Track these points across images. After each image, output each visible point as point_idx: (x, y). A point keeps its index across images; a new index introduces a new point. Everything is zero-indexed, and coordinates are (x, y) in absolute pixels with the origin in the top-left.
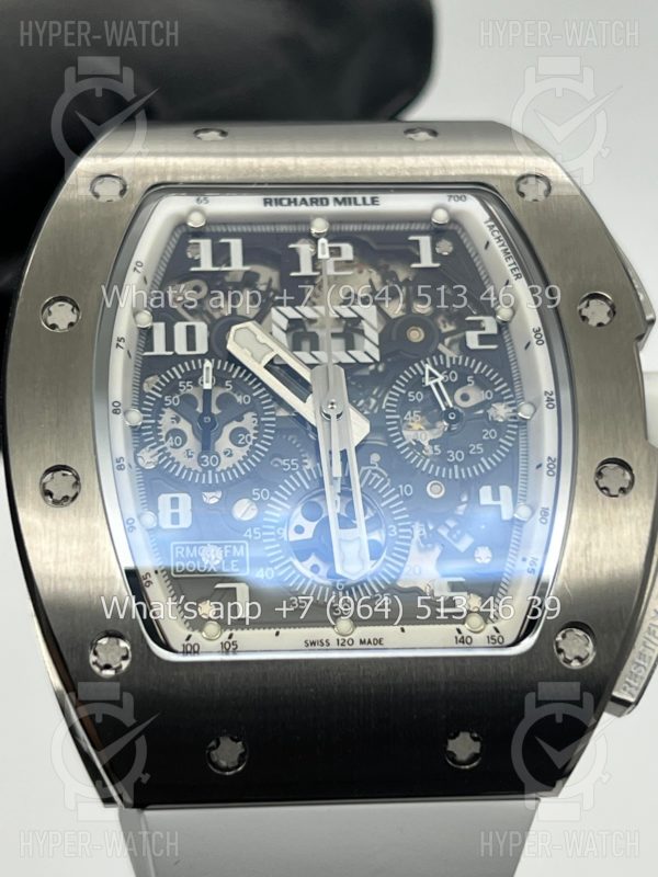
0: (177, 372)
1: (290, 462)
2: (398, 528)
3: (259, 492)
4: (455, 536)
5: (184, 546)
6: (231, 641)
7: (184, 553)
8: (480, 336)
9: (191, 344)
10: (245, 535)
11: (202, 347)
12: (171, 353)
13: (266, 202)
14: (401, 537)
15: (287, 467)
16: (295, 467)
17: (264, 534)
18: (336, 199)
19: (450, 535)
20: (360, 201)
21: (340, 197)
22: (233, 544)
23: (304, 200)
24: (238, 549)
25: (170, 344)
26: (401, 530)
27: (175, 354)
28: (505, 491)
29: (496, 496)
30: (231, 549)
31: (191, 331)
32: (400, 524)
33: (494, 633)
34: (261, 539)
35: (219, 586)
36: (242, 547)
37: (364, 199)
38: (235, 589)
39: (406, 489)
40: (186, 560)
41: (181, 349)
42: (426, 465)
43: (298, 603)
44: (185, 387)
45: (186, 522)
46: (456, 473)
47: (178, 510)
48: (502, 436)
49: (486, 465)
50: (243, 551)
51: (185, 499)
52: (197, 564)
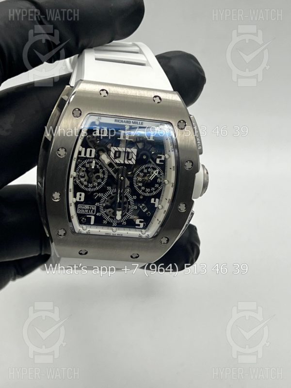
0: (86, 162)
3: (100, 194)
5: (81, 206)
6: (89, 232)
8: (160, 160)
9: (90, 155)
10: (96, 205)
11: (93, 156)
12: (85, 156)
13: (116, 121)
14: (131, 209)
15: (108, 189)
18: (133, 122)
20: (138, 123)
21: (134, 121)
22: (92, 206)
23: (125, 120)
25: (85, 154)
26: (132, 207)
28: (157, 200)
29: (155, 201)
30: (92, 208)
31: (91, 151)
32: (132, 205)
33: (147, 235)
34: (99, 206)
35: (88, 216)
37: (140, 123)
38: (91, 217)
39: (135, 197)
40: (81, 209)
41: (88, 156)
42: (140, 192)
43: (105, 222)
44: (88, 166)
45: (82, 200)
46: (147, 194)
47: (81, 196)
48: (159, 186)
49: (154, 193)
50: (94, 208)
51: (83, 194)
52: (83, 211)
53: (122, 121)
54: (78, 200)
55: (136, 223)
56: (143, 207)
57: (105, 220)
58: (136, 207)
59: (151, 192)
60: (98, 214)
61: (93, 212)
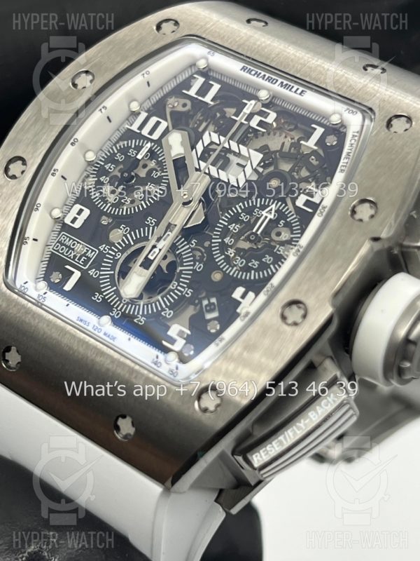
0: (133, 143)
1: (151, 220)
2: (179, 285)
3: (124, 228)
4: (208, 308)
5: (67, 237)
6: (44, 296)
7: (65, 241)
8: (307, 201)
9: (151, 133)
10: (100, 247)
12: (138, 131)
13: (243, 69)
14: (176, 291)
15: (148, 221)
16: (152, 223)
17: (110, 252)
18: (281, 83)
19: (206, 306)
20: (294, 90)
21: (285, 82)
22: (90, 249)
23: (265, 75)
24: (91, 253)
25: (141, 127)
26: (179, 288)
27: (140, 133)
29: (243, 296)
30: (88, 251)
31: (158, 123)
32: (181, 284)
33: (175, 369)
34: (106, 254)
35: (68, 267)
36: (94, 253)
37: (298, 89)
38: (73, 273)
39: (199, 267)
40: (62, 244)
41: (145, 132)
42: (220, 259)
43: (98, 298)
44: (132, 153)
45: (77, 225)
46: (233, 272)
47: (79, 216)
48: (274, 263)
49: (252, 275)
50: (92, 255)
51: (87, 212)
52: (65, 250)
53: (257, 75)
54: (68, 221)
55: (170, 333)
56: (210, 304)
57: (101, 293)
58: (190, 291)
59: (247, 269)
60: (91, 272)
61: (85, 263)
